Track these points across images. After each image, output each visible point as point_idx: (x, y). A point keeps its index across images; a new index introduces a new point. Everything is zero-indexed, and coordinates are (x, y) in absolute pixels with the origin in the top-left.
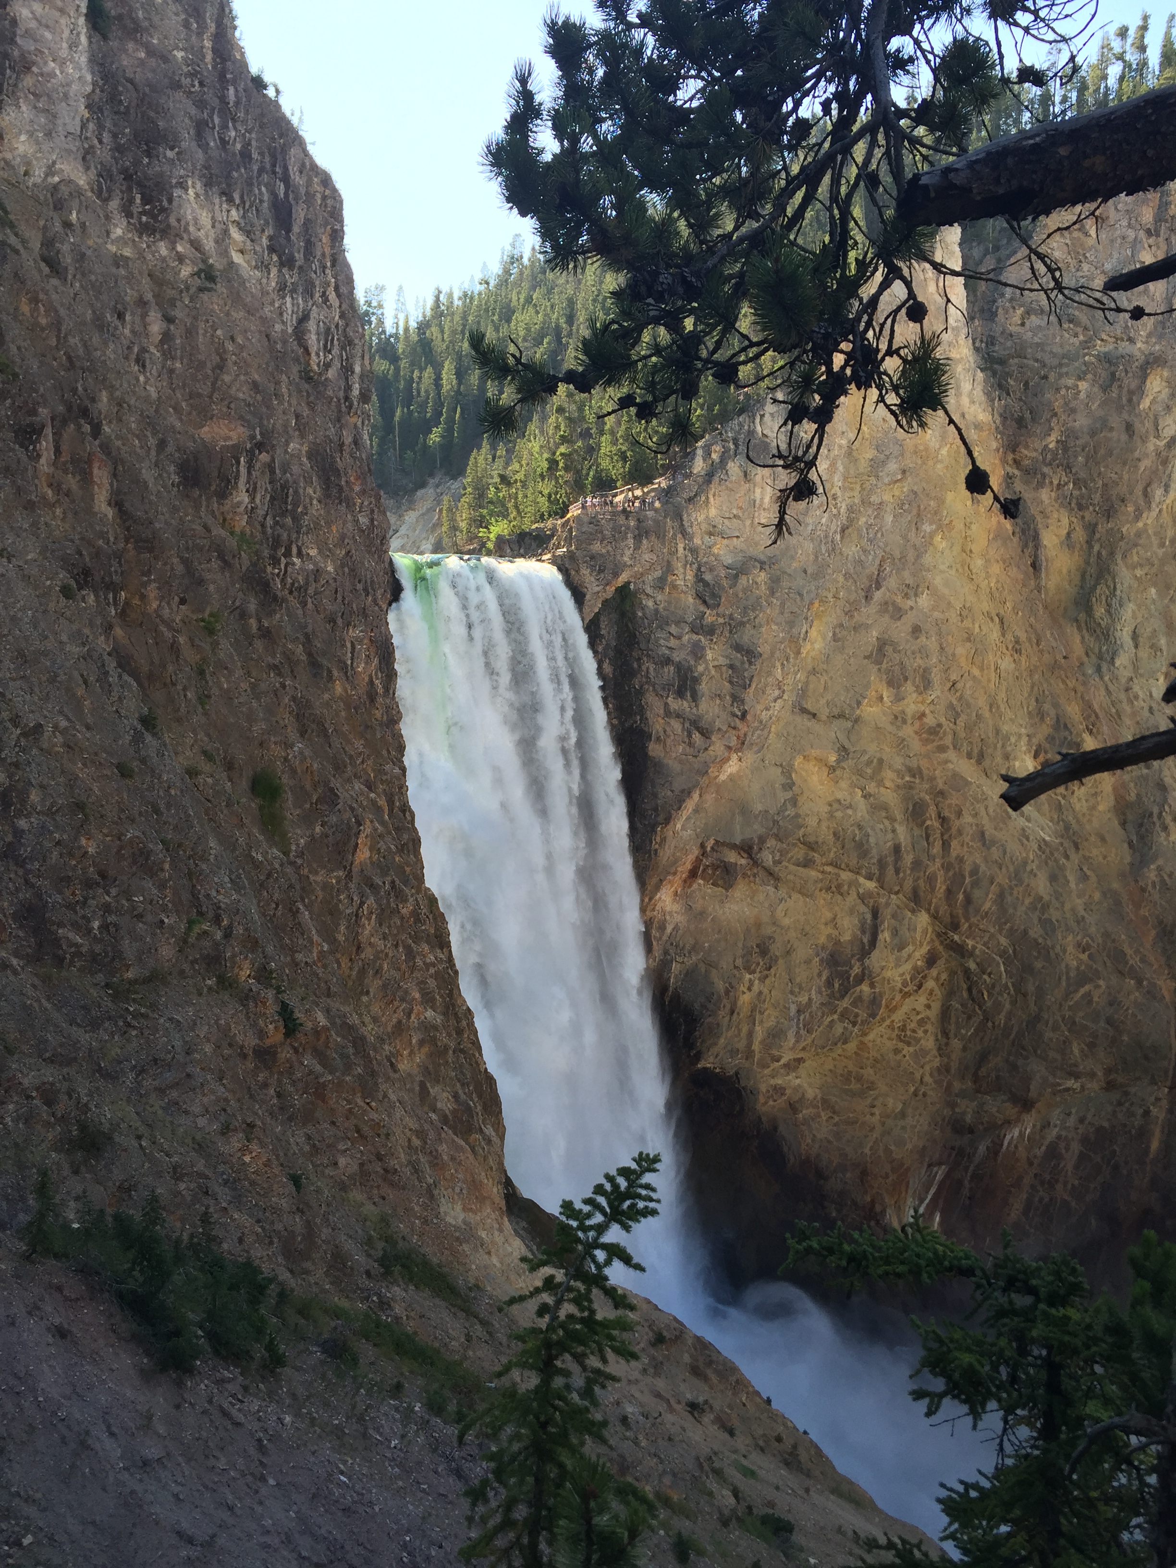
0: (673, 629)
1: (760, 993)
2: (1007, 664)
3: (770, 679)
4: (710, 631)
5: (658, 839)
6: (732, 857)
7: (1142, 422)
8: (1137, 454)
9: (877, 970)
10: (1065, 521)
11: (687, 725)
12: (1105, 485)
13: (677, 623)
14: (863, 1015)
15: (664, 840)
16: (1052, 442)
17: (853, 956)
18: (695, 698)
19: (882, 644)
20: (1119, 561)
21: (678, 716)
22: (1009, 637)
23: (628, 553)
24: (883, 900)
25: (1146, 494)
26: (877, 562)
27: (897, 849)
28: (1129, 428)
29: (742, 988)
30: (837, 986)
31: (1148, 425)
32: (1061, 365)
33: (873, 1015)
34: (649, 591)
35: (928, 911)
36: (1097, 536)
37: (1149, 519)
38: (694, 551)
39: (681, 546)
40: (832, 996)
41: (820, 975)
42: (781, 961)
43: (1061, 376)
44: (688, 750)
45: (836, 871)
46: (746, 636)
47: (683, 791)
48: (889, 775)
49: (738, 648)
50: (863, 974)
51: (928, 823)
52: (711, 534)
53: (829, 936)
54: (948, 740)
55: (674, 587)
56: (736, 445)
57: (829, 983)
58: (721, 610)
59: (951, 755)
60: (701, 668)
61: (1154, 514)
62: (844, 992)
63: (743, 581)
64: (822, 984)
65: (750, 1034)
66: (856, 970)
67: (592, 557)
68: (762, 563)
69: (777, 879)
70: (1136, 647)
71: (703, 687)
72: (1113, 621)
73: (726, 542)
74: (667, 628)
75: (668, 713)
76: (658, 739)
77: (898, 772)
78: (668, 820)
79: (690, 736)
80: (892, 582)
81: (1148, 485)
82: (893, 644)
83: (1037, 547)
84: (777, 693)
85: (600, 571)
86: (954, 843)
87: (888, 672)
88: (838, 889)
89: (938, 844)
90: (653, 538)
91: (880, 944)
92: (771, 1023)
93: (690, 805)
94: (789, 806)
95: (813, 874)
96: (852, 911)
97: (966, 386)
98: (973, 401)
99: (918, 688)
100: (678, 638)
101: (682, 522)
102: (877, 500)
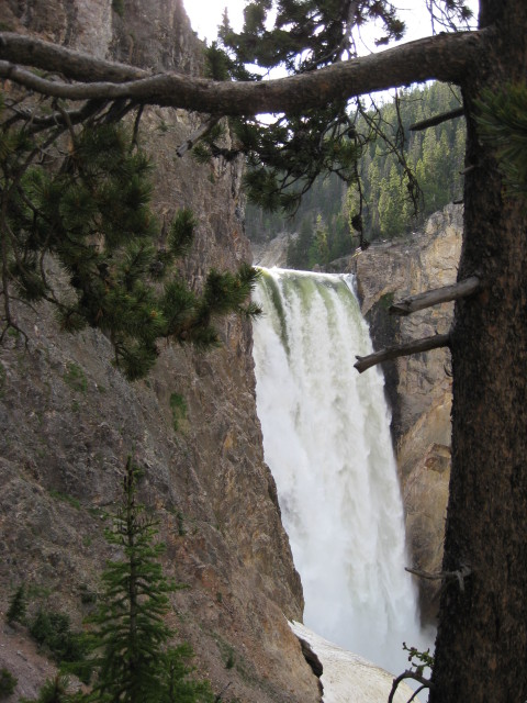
0: (414, 320)
4: (435, 322)
6: (445, 454)
11: (420, 376)
13: (416, 317)
15: (404, 442)
18: (425, 360)
21: (415, 371)
23: (388, 276)
34: (400, 298)
38: (426, 276)
39: (419, 274)
44: (420, 390)
47: (417, 414)
52: (437, 267)
56: (451, 217)
58: (441, 310)
67: (368, 278)
71: (429, 355)
73: (444, 272)
74: (409, 319)
75: (409, 369)
76: (403, 383)
78: (407, 431)
79: (421, 382)
85: (372, 286)
90: (403, 268)
93: (420, 423)
100: (416, 325)
101: (420, 259)
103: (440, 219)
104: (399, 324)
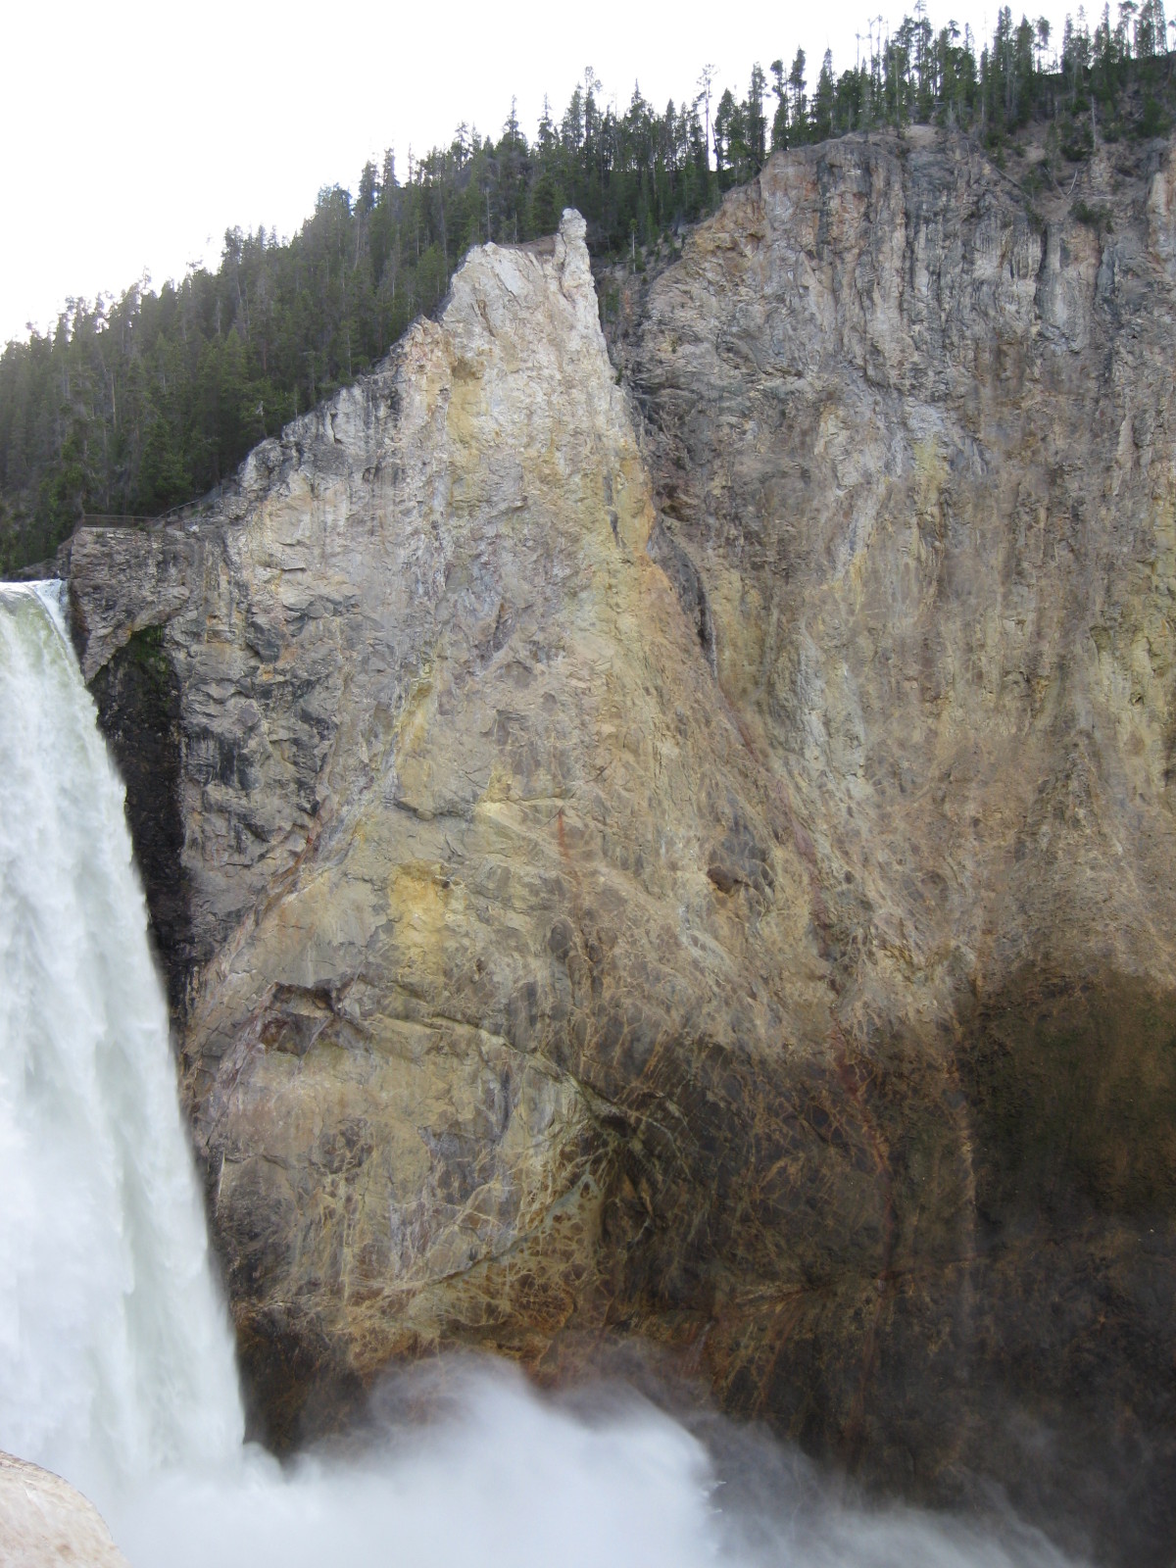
0: (214, 690)
1: (349, 1199)
2: (668, 748)
3: (352, 761)
4: (265, 693)
5: (196, 984)
6: (305, 1009)
7: (818, 467)
8: (815, 504)
9: (510, 1159)
10: (738, 584)
11: (234, 821)
12: (781, 541)
13: (220, 681)
14: (493, 1222)
15: (203, 985)
16: (716, 487)
17: (477, 1141)
18: (245, 785)
19: (506, 718)
20: (803, 630)
21: (222, 810)
22: (671, 715)
23: (148, 585)
24: (514, 1064)
25: (829, 551)
26: (496, 612)
27: (530, 992)
28: (805, 475)
30: (456, 1184)
31: (826, 470)
32: (721, 398)
33: (508, 1223)
34: (180, 638)
35: (575, 1074)
36: (776, 600)
37: (836, 581)
38: (242, 587)
39: (223, 579)
40: (450, 1199)
41: (432, 1169)
42: (376, 1153)
43: (722, 411)
44: (237, 858)
45: (450, 1024)
46: (317, 702)
47: (229, 914)
48: (517, 889)
49: (306, 717)
50: (492, 1166)
51: (572, 953)
52: (268, 565)
53: (443, 1115)
54: (596, 844)
55: (216, 634)
56: (300, 451)
57: (445, 1181)
58: (280, 665)
59: (601, 866)
60: (252, 744)
61: (840, 575)
62: (465, 1194)
63: (311, 627)
64: (435, 1182)
65: (335, 1260)
66: (482, 1160)
67: (97, 588)
68: (335, 603)
69: (369, 1038)
70: (829, 735)
71: (255, 772)
72: (799, 700)
73: (287, 576)
74: (204, 688)
75: (208, 807)
76: (194, 841)
77: (530, 886)
78: (208, 957)
79: (238, 838)
80: (517, 641)
81: (831, 540)
82: (521, 719)
83: (703, 613)
84: (362, 781)
85: (109, 608)
86: (607, 980)
87: (513, 754)
88: (453, 1050)
89: (586, 983)
90: (184, 566)
91: (514, 1124)
92: (365, 1241)
93: (240, 935)
94: (382, 936)
95: (418, 1028)
96: (474, 1078)
97: (602, 405)
98: (610, 421)
99: (554, 777)
100: (221, 702)
101: (225, 546)
102: (490, 531)
103: (275, 455)
104: (178, 699)
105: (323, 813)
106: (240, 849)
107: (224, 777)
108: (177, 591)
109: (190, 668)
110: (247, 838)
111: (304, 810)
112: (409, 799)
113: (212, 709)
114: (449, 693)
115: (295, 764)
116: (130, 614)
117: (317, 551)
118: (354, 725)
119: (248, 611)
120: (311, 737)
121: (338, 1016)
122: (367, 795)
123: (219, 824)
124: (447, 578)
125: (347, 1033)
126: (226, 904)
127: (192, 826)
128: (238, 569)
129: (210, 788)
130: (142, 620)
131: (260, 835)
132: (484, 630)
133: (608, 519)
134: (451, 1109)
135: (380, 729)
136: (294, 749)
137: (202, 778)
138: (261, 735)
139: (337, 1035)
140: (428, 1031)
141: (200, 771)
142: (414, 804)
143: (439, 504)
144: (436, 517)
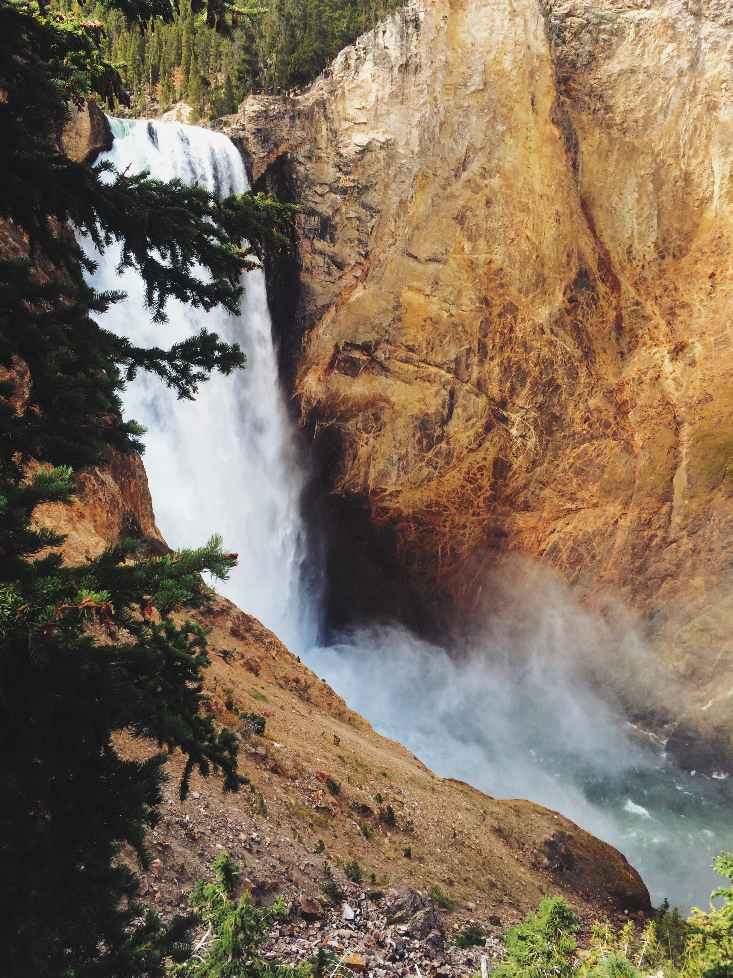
0: (318, 189)
1: (374, 447)
2: (549, 230)
3: (386, 230)
4: (344, 191)
5: (306, 340)
6: (357, 355)
9: (452, 433)
10: (598, 137)
11: (327, 259)
12: (624, 111)
13: (321, 184)
14: (441, 462)
15: (310, 340)
17: (436, 423)
18: (333, 241)
19: (465, 210)
21: (321, 253)
22: (552, 211)
23: (285, 129)
24: (457, 387)
26: (465, 151)
27: (468, 353)
29: (362, 443)
30: (425, 443)
32: (601, 23)
33: (448, 463)
34: (301, 159)
35: (486, 395)
37: (653, 136)
38: (335, 132)
39: (324, 127)
40: (421, 450)
41: (414, 435)
42: (388, 426)
43: (600, 31)
44: (328, 278)
45: (427, 366)
46: (370, 198)
47: (323, 306)
48: (465, 302)
50: (443, 436)
51: (490, 335)
52: (347, 120)
53: (421, 410)
54: (507, 280)
55: (320, 158)
56: (366, 53)
57: (420, 441)
58: (352, 177)
59: (508, 290)
60: (337, 219)
62: (429, 447)
63: (369, 156)
64: (415, 442)
65: (367, 473)
66: (438, 433)
68: (381, 143)
69: (388, 370)
71: (338, 233)
72: (623, 204)
73: (356, 127)
74: (313, 188)
75: (314, 251)
76: (307, 269)
77: (472, 300)
78: (312, 326)
79: (329, 267)
80: (474, 167)
82: (472, 210)
83: (576, 153)
84: (391, 241)
85: (265, 142)
87: (468, 230)
88: (428, 379)
90: (303, 119)
91: (454, 416)
92: (381, 467)
93: (329, 317)
94: (397, 321)
95: (411, 368)
96: (437, 393)
97: (532, 26)
98: (536, 38)
99: (488, 242)
100: (321, 195)
101: (325, 109)
102: (465, 104)
103: (352, 55)
104: (300, 193)
105: (371, 257)
106: (329, 274)
107: (322, 236)
108: (299, 133)
109: (307, 176)
110: (334, 268)
111: (362, 255)
112: (413, 251)
113: (318, 199)
114: (438, 195)
115: (358, 230)
116: (276, 146)
117: (373, 113)
118: (388, 211)
119: (336, 145)
120: (366, 216)
121: (373, 360)
122: (393, 249)
123: (319, 260)
124: (440, 130)
125: (377, 367)
126: (321, 301)
127: (307, 260)
128: (332, 122)
129: (315, 241)
130: (283, 148)
131: (340, 266)
132: (458, 160)
133: (530, 97)
134: (425, 407)
135: (402, 214)
136: (358, 222)
137: (311, 236)
138: (341, 214)
139: (373, 368)
140: (416, 369)
141: (310, 232)
142: (415, 255)
143: (438, 87)
144: (437, 94)
